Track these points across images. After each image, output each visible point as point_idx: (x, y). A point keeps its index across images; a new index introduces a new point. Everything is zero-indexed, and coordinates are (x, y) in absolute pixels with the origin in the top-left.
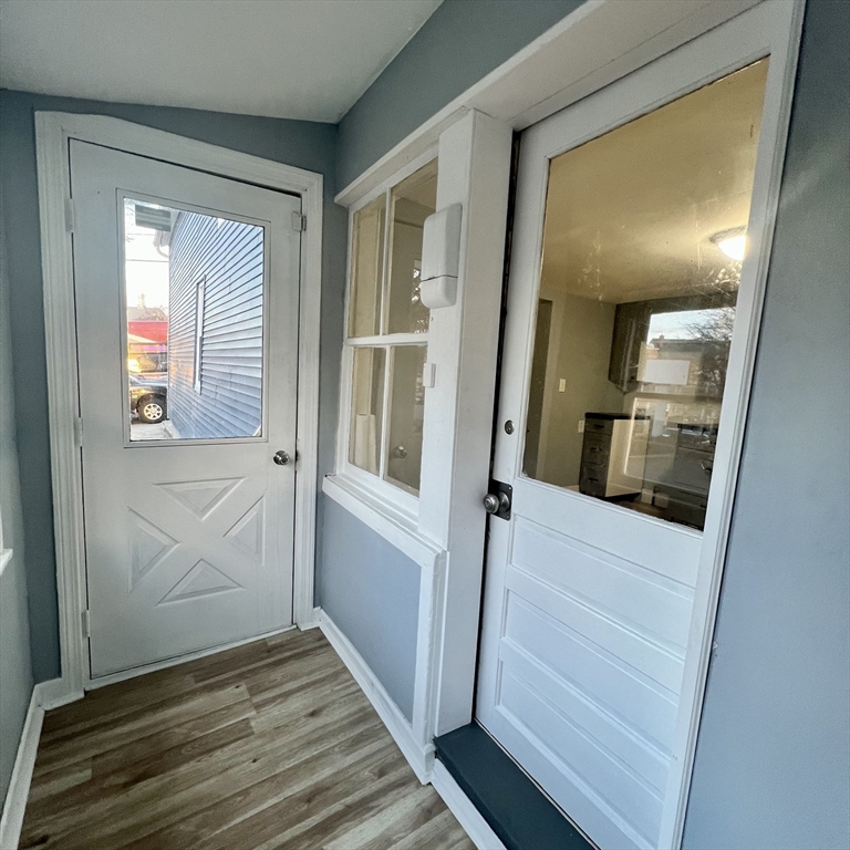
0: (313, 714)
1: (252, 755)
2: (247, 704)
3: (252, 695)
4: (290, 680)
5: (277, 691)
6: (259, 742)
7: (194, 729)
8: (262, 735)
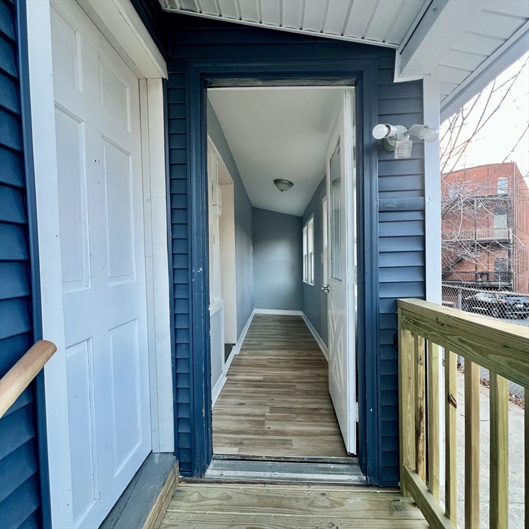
0: (243, 404)
1: (273, 401)
2: (268, 418)
3: (264, 421)
4: (242, 420)
5: (251, 418)
6: (269, 404)
7: (294, 418)
8: (267, 406)
